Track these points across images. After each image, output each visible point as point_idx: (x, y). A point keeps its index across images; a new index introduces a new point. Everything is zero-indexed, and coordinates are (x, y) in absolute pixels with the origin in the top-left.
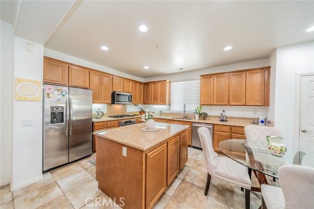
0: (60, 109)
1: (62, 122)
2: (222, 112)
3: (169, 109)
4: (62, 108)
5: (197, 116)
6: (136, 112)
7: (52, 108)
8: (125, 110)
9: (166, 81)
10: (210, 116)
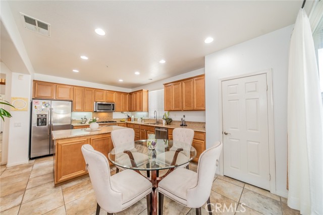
0: (44, 116)
1: (46, 125)
2: (182, 117)
3: (148, 116)
4: (46, 115)
5: (164, 122)
6: (124, 119)
7: (38, 115)
8: (112, 117)
9: (142, 90)
10: (175, 121)
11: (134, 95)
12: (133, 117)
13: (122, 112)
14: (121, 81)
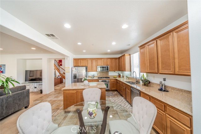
3: (131, 75)
6: (115, 76)
8: (108, 74)
11: (121, 59)
12: (121, 75)
13: (114, 71)
14: (109, 51)
